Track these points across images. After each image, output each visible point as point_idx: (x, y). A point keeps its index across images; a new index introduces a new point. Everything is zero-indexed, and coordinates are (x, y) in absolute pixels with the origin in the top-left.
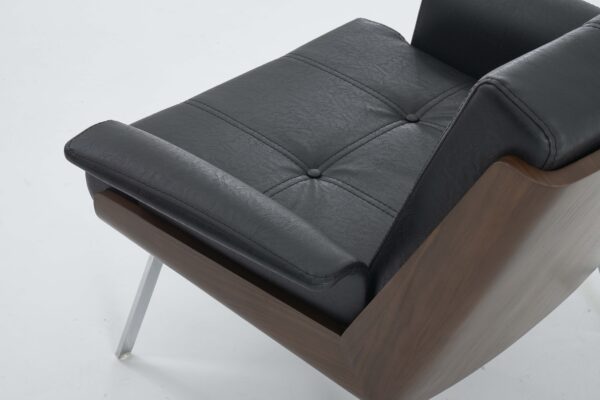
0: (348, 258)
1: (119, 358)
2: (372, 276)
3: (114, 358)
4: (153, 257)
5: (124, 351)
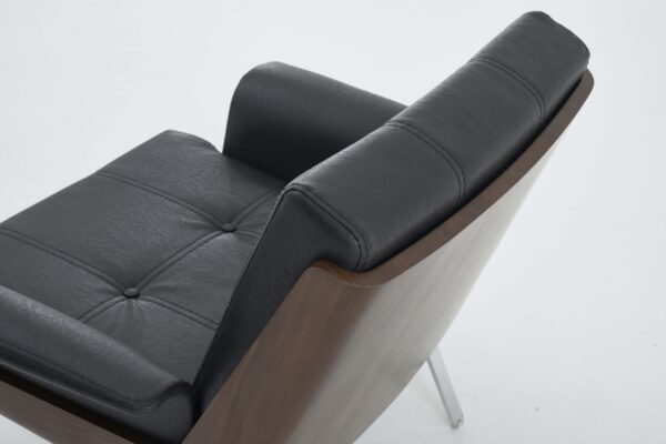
0: (169, 379)
2: (196, 395)
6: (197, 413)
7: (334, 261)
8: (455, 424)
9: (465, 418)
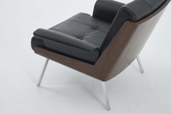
0: (96, 47)
1: (38, 86)
2: (100, 51)
3: (37, 86)
4: (47, 59)
5: (39, 85)
6: (100, 55)
7: (130, 20)
8: (142, 72)
9: (144, 71)
